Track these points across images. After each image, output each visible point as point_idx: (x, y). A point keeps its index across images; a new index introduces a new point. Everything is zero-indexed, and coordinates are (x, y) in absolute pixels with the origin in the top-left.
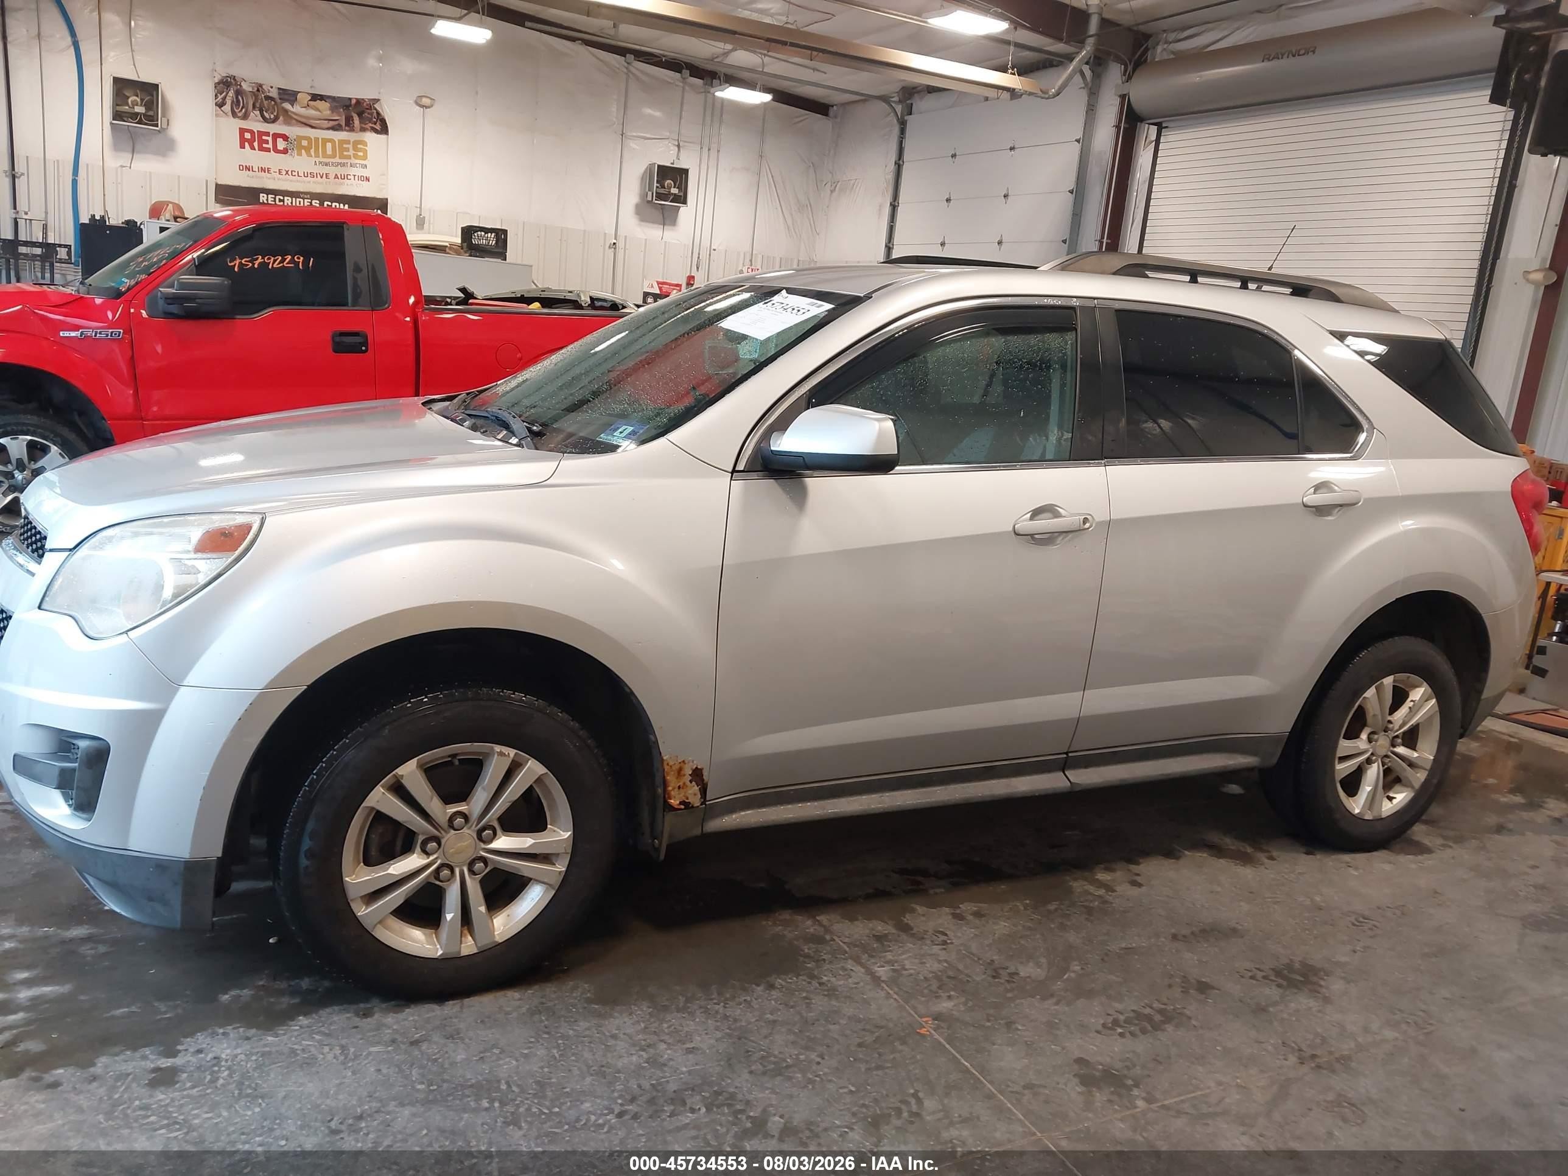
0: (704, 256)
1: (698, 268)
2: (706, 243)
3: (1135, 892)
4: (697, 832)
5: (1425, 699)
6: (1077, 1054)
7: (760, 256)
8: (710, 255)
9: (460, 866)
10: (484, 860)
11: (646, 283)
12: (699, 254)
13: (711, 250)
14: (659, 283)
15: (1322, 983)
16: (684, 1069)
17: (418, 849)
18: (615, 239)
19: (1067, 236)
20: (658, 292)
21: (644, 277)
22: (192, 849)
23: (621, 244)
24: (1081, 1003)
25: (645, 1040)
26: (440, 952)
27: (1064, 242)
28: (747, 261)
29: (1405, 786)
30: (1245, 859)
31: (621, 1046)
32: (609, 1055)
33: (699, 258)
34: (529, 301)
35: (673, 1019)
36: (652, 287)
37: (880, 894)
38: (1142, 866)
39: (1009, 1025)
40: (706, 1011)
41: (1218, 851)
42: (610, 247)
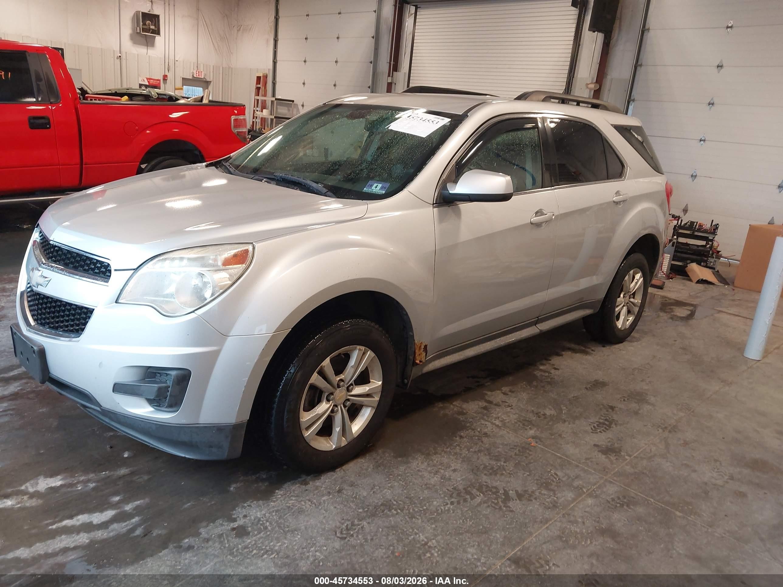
0: (172, 64)
1: (168, 71)
2: (172, 57)
3: (557, 372)
4: (420, 374)
5: (640, 278)
6: (592, 443)
7: (202, 65)
8: (175, 63)
9: (340, 405)
10: (348, 400)
11: (140, 79)
12: (169, 63)
13: (175, 61)
14: (147, 79)
15: (647, 399)
16: (459, 479)
17: (325, 400)
18: (120, 53)
19: (372, 59)
20: (147, 84)
21: (139, 75)
22: (237, 417)
23: (123, 57)
24: (577, 422)
25: (433, 469)
26: (334, 447)
27: (371, 62)
28: (196, 68)
29: (632, 314)
30: (586, 353)
31: (426, 474)
32: (424, 479)
33: (168, 65)
34: (122, 95)
35: (436, 459)
36: (144, 81)
37: (468, 389)
38: (552, 360)
39: (560, 435)
40: (445, 452)
41: (574, 351)
42: (117, 58)
